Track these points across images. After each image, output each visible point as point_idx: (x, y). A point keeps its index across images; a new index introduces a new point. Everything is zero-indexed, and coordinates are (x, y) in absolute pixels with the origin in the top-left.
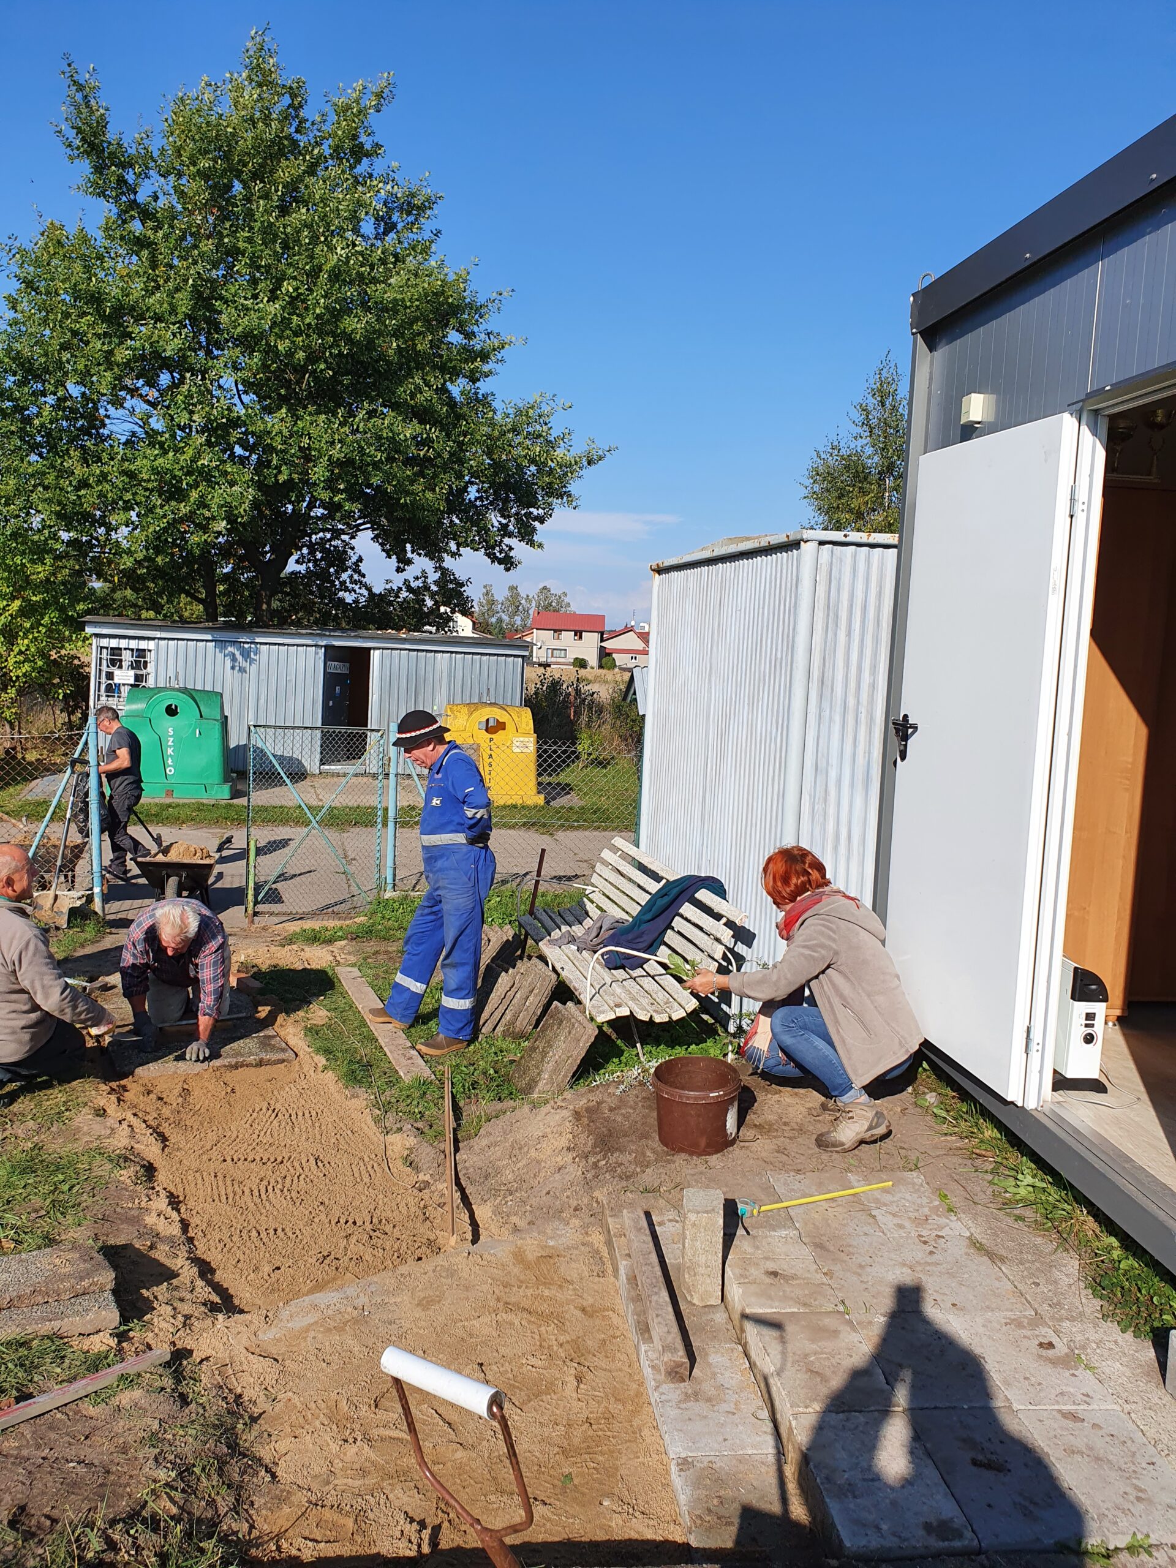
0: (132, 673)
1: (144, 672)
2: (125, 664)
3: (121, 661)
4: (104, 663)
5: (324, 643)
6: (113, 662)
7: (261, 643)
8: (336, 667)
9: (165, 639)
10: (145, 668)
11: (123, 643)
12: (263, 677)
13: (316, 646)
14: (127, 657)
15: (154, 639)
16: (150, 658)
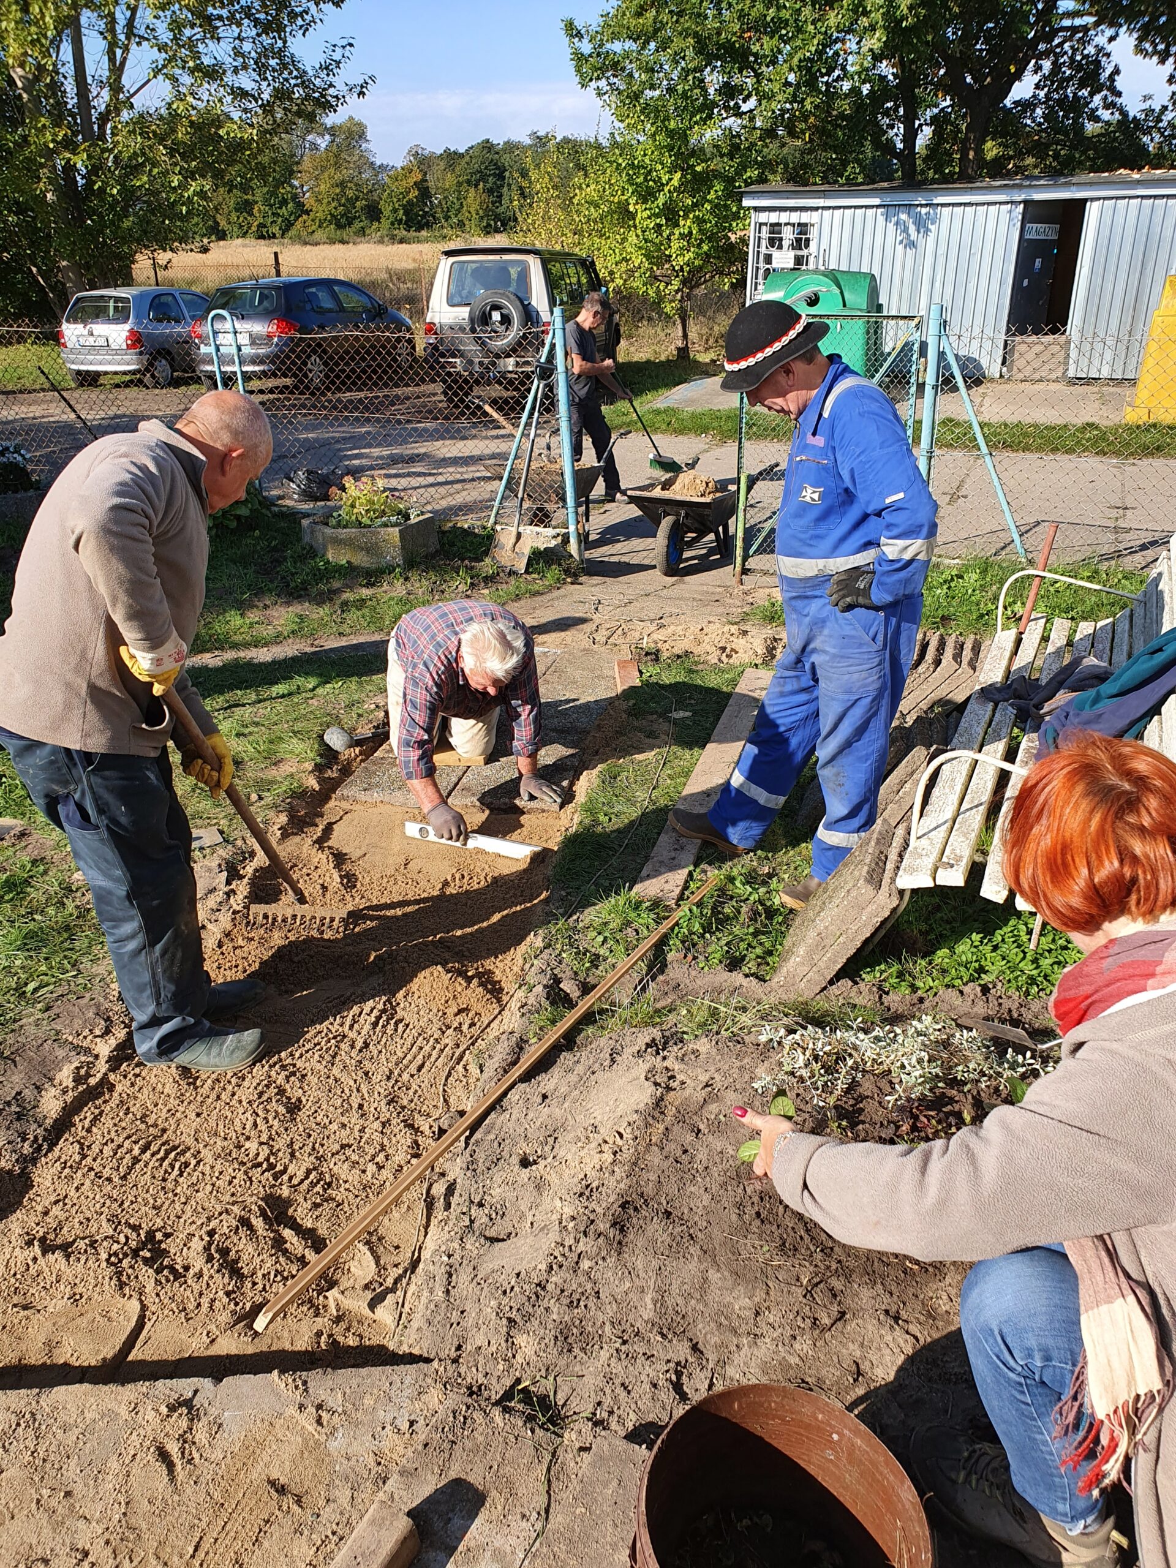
0: (792, 254)
1: (805, 252)
2: (786, 243)
3: (781, 239)
4: (764, 243)
5: (1023, 197)
6: (772, 242)
7: (943, 205)
8: (1039, 231)
9: (829, 208)
10: (807, 246)
11: (784, 217)
12: (942, 251)
13: (1012, 202)
14: (788, 234)
15: (816, 209)
16: (813, 234)
